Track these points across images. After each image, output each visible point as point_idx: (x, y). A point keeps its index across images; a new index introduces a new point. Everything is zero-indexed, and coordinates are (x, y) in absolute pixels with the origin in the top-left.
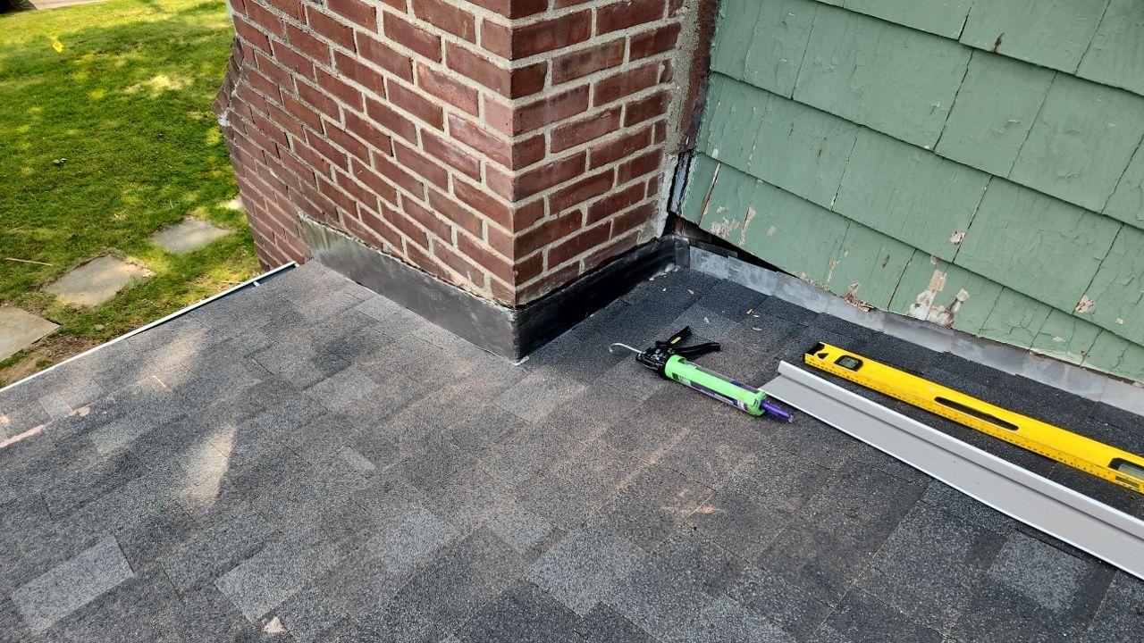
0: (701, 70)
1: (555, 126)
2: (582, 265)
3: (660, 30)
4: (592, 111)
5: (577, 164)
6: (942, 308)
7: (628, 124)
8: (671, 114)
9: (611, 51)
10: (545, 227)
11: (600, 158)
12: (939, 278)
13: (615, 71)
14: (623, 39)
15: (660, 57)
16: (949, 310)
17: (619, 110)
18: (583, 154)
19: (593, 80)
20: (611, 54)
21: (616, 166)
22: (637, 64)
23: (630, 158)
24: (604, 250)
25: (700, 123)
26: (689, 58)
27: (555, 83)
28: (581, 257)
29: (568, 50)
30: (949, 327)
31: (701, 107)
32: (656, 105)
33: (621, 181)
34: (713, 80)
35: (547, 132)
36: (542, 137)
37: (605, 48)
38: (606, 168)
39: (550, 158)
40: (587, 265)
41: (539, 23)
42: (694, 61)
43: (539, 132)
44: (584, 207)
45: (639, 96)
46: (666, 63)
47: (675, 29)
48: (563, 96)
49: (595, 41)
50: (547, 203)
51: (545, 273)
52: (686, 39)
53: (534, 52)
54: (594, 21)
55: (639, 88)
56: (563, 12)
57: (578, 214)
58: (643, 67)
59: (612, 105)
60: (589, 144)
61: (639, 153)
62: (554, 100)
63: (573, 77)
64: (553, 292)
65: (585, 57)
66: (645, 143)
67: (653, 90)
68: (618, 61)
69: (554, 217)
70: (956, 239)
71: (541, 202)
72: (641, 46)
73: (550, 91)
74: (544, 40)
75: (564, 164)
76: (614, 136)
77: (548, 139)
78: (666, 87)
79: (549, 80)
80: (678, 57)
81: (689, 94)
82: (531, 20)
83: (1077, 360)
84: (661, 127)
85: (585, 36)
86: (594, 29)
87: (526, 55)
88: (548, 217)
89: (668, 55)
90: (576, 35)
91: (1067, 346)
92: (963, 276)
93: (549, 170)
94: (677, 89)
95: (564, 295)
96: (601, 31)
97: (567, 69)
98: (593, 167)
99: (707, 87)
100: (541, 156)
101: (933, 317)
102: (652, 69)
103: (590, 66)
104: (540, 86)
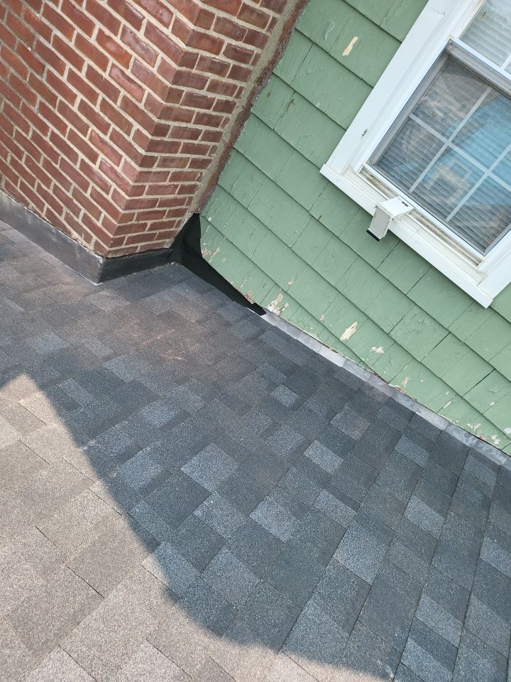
0: (214, 182)
1: (151, 184)
2: (139, 248)
3: (204, 160)
4: (167, 183)
5: (153, 203)
6: (278, 309)
7: (178, 194)
8: (196, 196)
9: (183, 161)
10: (131, 225)
11: (163, 204)
12: (281, 296)
13: (182, 170)
14: (189, 158)
15: (200, 170)
16: (281, 310)
17: (177, 186)
18: (158, 199)
19: (172, 170)
20: (182, 162)
21: (168, 209)
22: (191, 170)
23: (174, 208)
24: (150, 245)
25: (207, 204)
26: (211, 174)
27: (158, 166)
28: (140, 245)
29: (168, 155)
30: (279, 316)
31: (209, 197)
32: (192, 189)
33: (168, 216)
34: (217, 188)
35: (147, 185)
36: (145, 186)
37: (181, 159)
38: (164, 209)
39: (144, 196)
40: (141, 249)
41: (161, 141)
42: (212, 177)
43: (145, 184)
44: (149, 223)
45: (187, 183)
46: (201, 173)
47: (209, 161)
48: (159, 173)
49: (178, 155)
50: (136, 216)
51: (123, 247)
52: (212, 167)
53: (156, 151)
54: (181, 147)
55: (188, 180)
56: (171, 140)
57: (146, 224)
58: (192, 172)
59: (176, 183)
60: (161, 196)
61: (178, 207)
62: (155, 173)
63: (166, 167)
64: (123, 256)
65: (173, 160)
66: (182, 204)
67: (193, 183)
68: (184, 166)
69: (136, 222)
70: (290, 283)
71: (134, 214)
72: (195, 164)
73: (155, 169)
74: (160, 148)
75: (149, 201)
76: (172, 196)
77: (147, 188)
78: (198, 183)
79: (156, 164)
80: (206, 173)
81: (206, 190)
82: (159, 139)
83: (315, 337)
84: (191, 199)
85: (176, 152)
86: (180, 150)
87: (152, 151)
88: (134, 222)
89: (203, 171)
90: (172, 150)
91: (313, 331)
92: (288, 298)
93: (142, 201)
94: (202, 185)
95: (127, 259)
96: (182, 152)
97: (165, 162)
98: (159, 207)
99: (214, 189)
100: (141, 194)
101: (275, 311)
102: (195, 174)
103: (174, 164)
104: (151, 166)
